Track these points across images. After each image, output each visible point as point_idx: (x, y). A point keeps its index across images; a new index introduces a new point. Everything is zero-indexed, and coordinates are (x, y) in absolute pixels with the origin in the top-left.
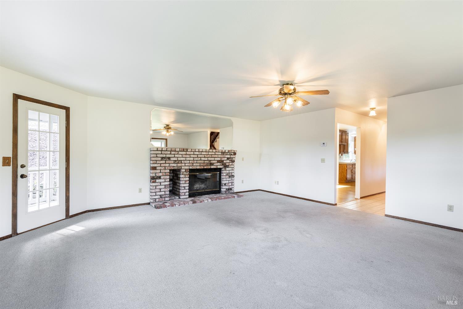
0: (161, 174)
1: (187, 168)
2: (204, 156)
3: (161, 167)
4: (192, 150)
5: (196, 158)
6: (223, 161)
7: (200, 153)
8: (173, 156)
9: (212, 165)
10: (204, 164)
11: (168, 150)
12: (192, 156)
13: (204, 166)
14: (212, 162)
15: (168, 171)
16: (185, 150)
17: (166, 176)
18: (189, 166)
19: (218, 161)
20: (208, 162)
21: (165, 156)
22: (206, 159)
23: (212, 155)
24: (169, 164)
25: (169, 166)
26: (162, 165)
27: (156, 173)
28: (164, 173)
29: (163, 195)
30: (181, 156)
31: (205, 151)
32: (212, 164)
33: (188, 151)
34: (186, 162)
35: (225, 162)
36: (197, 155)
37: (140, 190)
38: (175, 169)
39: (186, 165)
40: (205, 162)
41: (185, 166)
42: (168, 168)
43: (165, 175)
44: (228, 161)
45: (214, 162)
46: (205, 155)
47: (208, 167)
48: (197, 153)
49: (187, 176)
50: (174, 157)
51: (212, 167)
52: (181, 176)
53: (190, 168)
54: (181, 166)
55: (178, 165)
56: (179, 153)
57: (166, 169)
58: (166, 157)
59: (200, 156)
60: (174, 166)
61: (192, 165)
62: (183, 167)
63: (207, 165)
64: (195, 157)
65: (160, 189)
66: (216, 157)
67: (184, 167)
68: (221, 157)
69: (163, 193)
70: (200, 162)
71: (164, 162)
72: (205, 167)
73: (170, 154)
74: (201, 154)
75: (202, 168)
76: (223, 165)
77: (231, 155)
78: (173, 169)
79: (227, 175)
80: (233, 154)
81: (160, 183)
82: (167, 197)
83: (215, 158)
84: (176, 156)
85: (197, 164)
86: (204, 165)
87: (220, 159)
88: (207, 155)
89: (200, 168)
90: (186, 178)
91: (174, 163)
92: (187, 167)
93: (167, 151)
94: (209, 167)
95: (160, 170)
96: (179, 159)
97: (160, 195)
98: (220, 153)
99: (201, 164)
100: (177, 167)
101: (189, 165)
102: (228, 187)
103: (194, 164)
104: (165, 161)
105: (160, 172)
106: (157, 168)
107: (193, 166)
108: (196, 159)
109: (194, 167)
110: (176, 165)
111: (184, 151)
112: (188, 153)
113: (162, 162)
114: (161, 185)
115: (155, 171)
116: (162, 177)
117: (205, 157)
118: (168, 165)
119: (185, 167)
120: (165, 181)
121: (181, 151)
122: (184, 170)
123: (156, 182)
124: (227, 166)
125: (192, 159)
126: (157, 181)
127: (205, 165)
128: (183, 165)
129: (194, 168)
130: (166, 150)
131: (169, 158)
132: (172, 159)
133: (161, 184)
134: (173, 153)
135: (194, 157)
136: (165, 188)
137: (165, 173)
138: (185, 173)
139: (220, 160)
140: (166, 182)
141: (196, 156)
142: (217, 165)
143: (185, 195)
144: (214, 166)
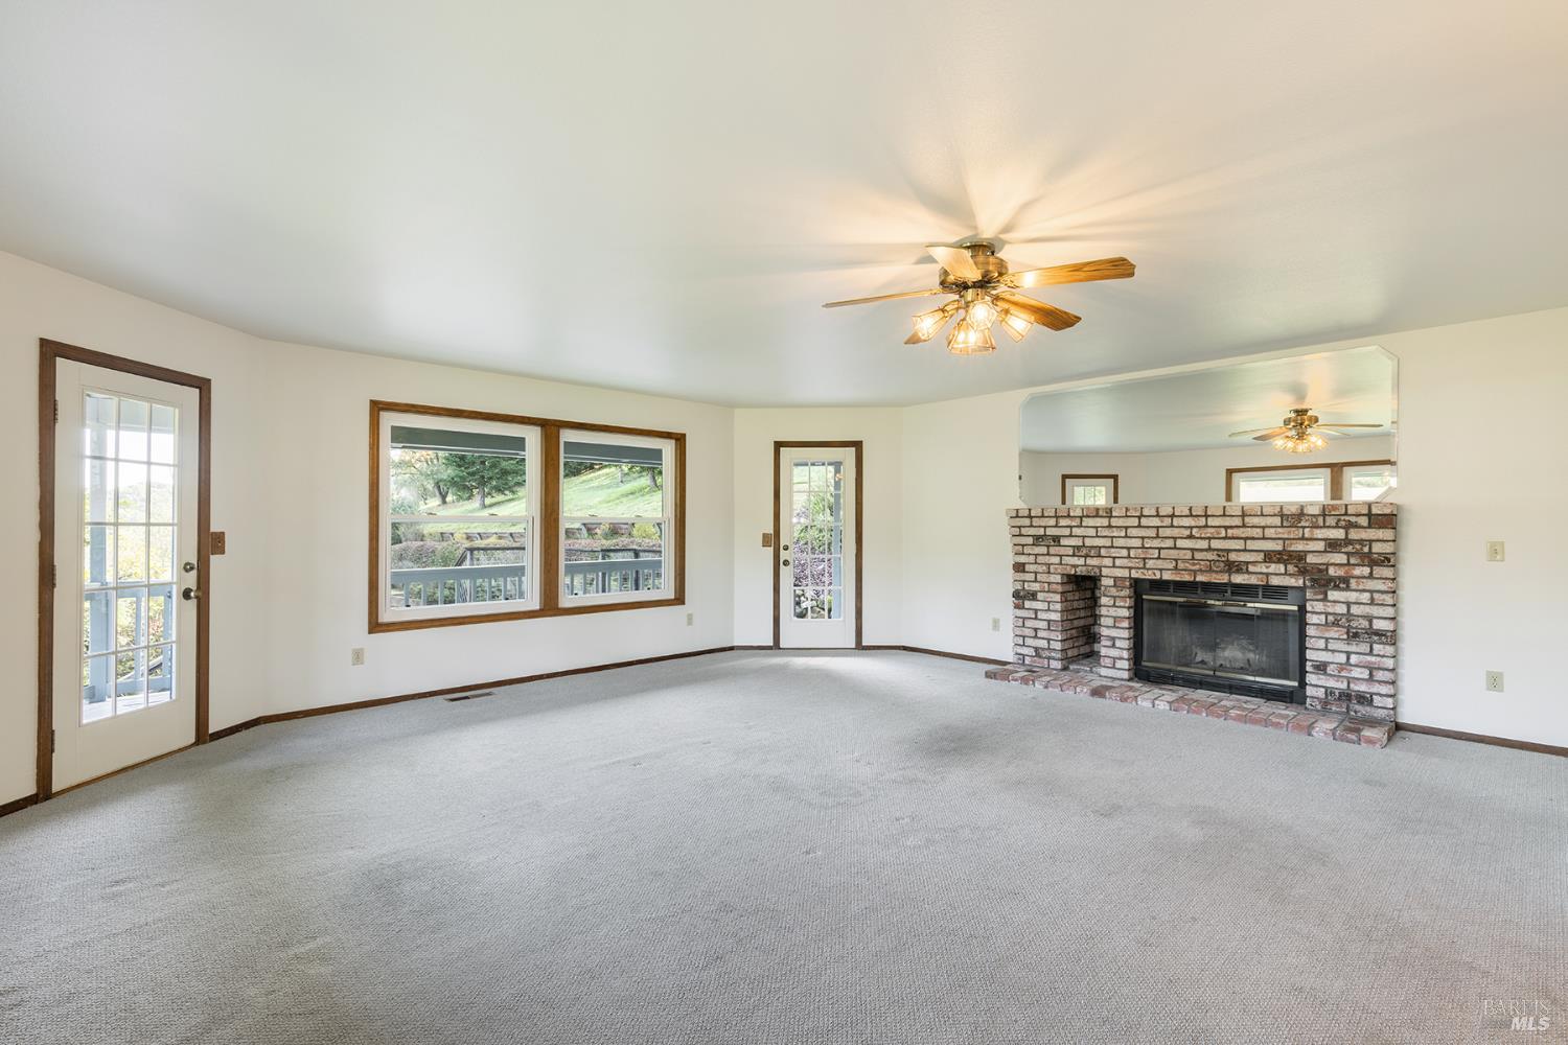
0: (1036, 587)
1: (1125, 573)
2: (1187, 532)
3: (1036, 566)
4: (1127, 510)
5: (1155, 541)
6: (1300, 557)
7: (1167, 521)
8: (1067, 532)
9: (1239, 571)
10: (1194, 564)
11: (1046, 515)
12: (1132, 532)
13: (1195, 572)
14: (1233, 557)
15: (1058, 579)
16: (1101, 513)
17: (1051, 595)
18: (1130, 568)
19: (1269, 557)
20: (1216, 558)
21: (1041, 532)
22: (1203, 544)
23: (1226, 528)
24: (1061, 556)
25: (1061, 564)
26: (1041, 559)
27: (1024, 581)
28: (1046, 585)
29: (1043, 649)
30: (1092, 532)
31: (1188, 513)
32: (1233, 567)
33: (1114, 514)
34: (1114, 553)
35: (1310, 559)
36: (1155, 530)
37: (996, 624)
38: (1079, 573)
39: (1118, 562)
40: (1198, 556)
41: (1114, 566)
42: (1056, 569)
43: (1048, 592)
44: (1340, 558)
45: (1244, 557)
46: (1191, 528)
47: (1214, 575)
48: (1156, 522)
49: (1122, 604)
50: (1071, 536)
51: (1238, 579)
52: (1104, 600)
53: (1135, 574)
54: (1100, 568)
55: (1090, 561)
56: (1084, 524)
57: (1052, 570)
58: (1045, 535)
59: (1168, 532)
60: (1078, 565)
61: (1142, 566)
62: (1105, 571)
63: (1210, 570)
64: (1148, 537)
65: (1036, 630)
66: (1253, 538)
67: (1109, 570)
68: (1284, 539)
69: (1043, 644)
70: (1174, 554)
71: (1044, 550)
72: (1200, 578)
73: (1056, 526)
74: (1172, 526)
75: (1187, 578)
76: (1303, 572)
77: (1356, 526)
78: (1073, 572)
79: (1336, 624)
80: (1364, 521)
81: (1036, 611)
82: (1054, 659)
83: (1249, 542)
84: (1076, 531)
85: (1160, 564)
86: (1197, 567)
87: (1280, 548)
88: (1202, 530)
89: (1178, 579)
90: (1119, 610)
91: (1074, 555)
92: (1121, 570)
93: (1043, 516)
94: (1223, 578)
95: (1036, 573)
96: (1088, 542)
97: (1036, 649)
98: (1277, 521)
99: (1181, 565)
100: (1084, 568)
101: (1130, 565)
102: (1344, 686)
103: (1150, 564)
104: (1048, 546)
105: (1036, 581)
106: (1027, 568)
107: (1144, 568)
108: (1156, 543)
109: (1150, 572)
110: (1081, 561)
111: (1097, 516)
112: (1114, 522)
113: (1037, 550)
114: (1036, 618)
115: (1022, 574)
116: (1040, 596)
117: (1191, 537)
118: (1056, 560)
119: (1113, 572)
120: (1049, 610)
121: (1088, 516)
122: (1111, 582)
123: (1023, 608)
124: (1331, 580)
125: (1137, 543)
126: (1027, 604)
127: (1201, 570)
128: (1108, 562)
129: (1149, 575)
130: (1040, 514)
131: (1056, 539)
132: (1064, 542)
133: (1036, 614)
134: (1063, 522)
135: (1143, 538)
136: (1049, 629)
137: (1049, 583)
138: (1114, 591)
139: (1279, 553)
140: (1053, 613)
141: (1152, 533)
142: (1267, 575)
143: (1114, 667)
144: (1246, 576)
